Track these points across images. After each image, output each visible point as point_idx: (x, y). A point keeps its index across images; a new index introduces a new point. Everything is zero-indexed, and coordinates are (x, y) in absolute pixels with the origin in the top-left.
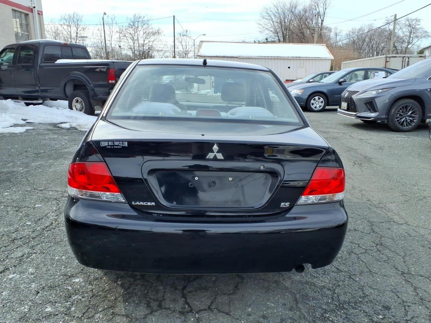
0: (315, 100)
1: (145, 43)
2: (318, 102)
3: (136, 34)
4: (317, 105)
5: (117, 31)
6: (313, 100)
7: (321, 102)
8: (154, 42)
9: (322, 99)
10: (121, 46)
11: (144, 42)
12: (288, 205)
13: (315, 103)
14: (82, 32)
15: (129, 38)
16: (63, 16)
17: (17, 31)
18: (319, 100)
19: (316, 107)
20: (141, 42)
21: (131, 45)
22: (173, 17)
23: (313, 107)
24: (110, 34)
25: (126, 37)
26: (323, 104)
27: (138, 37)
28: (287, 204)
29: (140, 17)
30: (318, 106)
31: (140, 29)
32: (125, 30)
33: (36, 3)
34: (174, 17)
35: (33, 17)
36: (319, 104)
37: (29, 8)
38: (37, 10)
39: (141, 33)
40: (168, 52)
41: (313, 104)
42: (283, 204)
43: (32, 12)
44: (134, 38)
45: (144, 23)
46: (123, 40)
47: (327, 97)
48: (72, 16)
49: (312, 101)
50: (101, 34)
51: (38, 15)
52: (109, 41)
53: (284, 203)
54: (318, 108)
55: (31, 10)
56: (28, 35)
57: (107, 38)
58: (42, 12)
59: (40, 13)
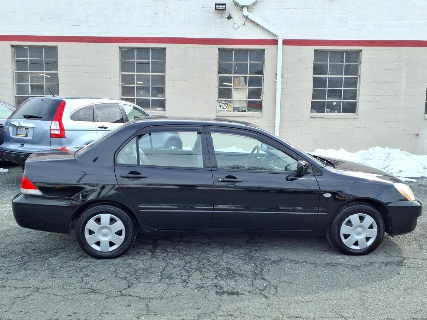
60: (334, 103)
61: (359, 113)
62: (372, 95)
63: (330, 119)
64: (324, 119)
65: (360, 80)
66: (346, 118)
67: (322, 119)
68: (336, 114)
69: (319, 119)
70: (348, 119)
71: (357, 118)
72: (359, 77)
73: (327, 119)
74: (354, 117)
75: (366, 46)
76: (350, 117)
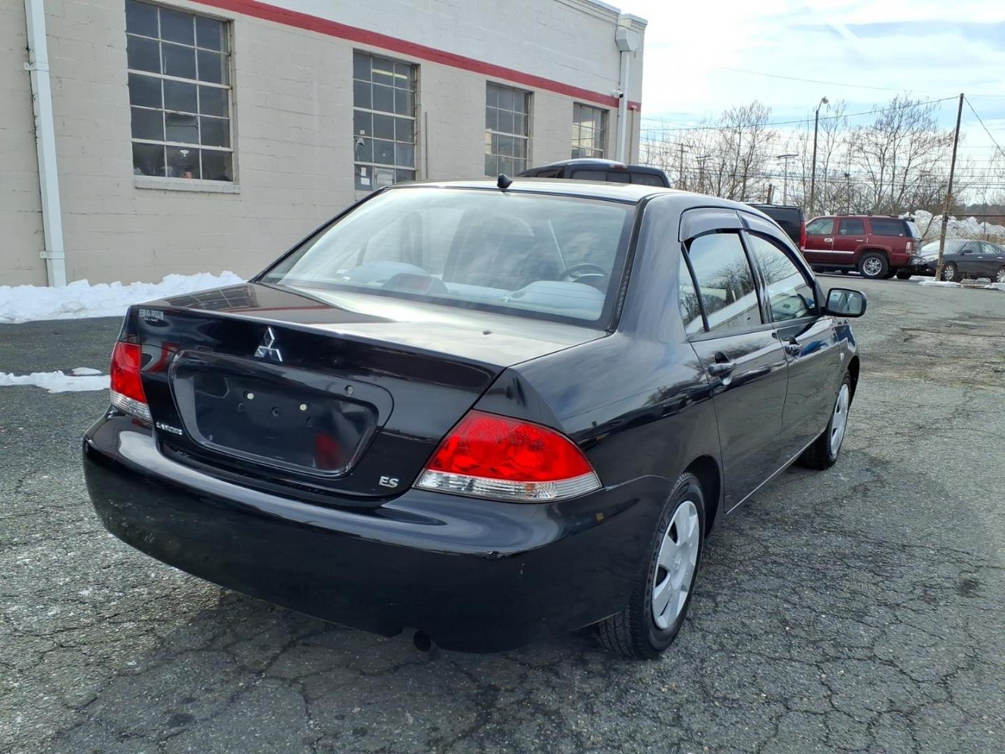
1: (913, 163)
3: (891, 146)
5: (844, 141)
8: (938, 164)
10: (850, 173)
11: (909, 164)
12: (396, 484)
14: (764, 144)
15: (873, 156)
16: (728, 111)
17: (579, 145)
20: (902, 162)
21: (873, 171)
22: (959, 98)
24: (827, 148)
25: (865, 152)
27: (895, 152)
28: (394, 483)
29: (908, 105)
31: (901, 132)
32: (865, 136)
33: (627, 86)
34: (962, 97)
35: (618, 116)
37: (612, 97)
38: (628, 102)
39: (906, 142)
40: (973, 186)
42: (385, 480)
43: (618, 107)
44: (884, 155)
45: (914, 119)
46: (857, 160)
48: (748, 110)
50: (805, 147)
51: (630, 111)
52: (823, 163)
53: (387, 478)
55: (616, 102)
56: (602, 152)
57: (820, 157)
58: (639, 105)
59: (634, 107)
60: (182, 151)
61: (241, 181)
62: (263, 138)
63: (182, 194)
64: (168, 193)
65: (234, 97)
66: (216, 193)
67: (162, 194)
68: (189, 182)
69: (157, 192)
70: (220, 196)
71: (239, 194)
72: (232, 89)
73: (174, 194)
74: (232, 192)
75: (241, 13)
76: (225, 191)
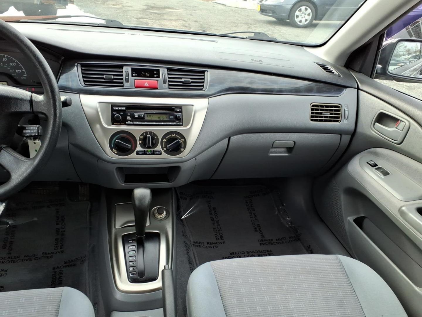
0: (301, 12)
2: (304, 14)
4: (302, 18)
6: (299, 11)
7: (308, 15)
9: (309, 11)
13: (301, 16)
18: (305, 11)
19: (300, 21)
23: (297, 20)
26: (311, 17)
30: (303, 20)
36: (305, 17)
41: (297, 17)
47: (317, 7)
49: (297, 13)
54: (304, 23)
